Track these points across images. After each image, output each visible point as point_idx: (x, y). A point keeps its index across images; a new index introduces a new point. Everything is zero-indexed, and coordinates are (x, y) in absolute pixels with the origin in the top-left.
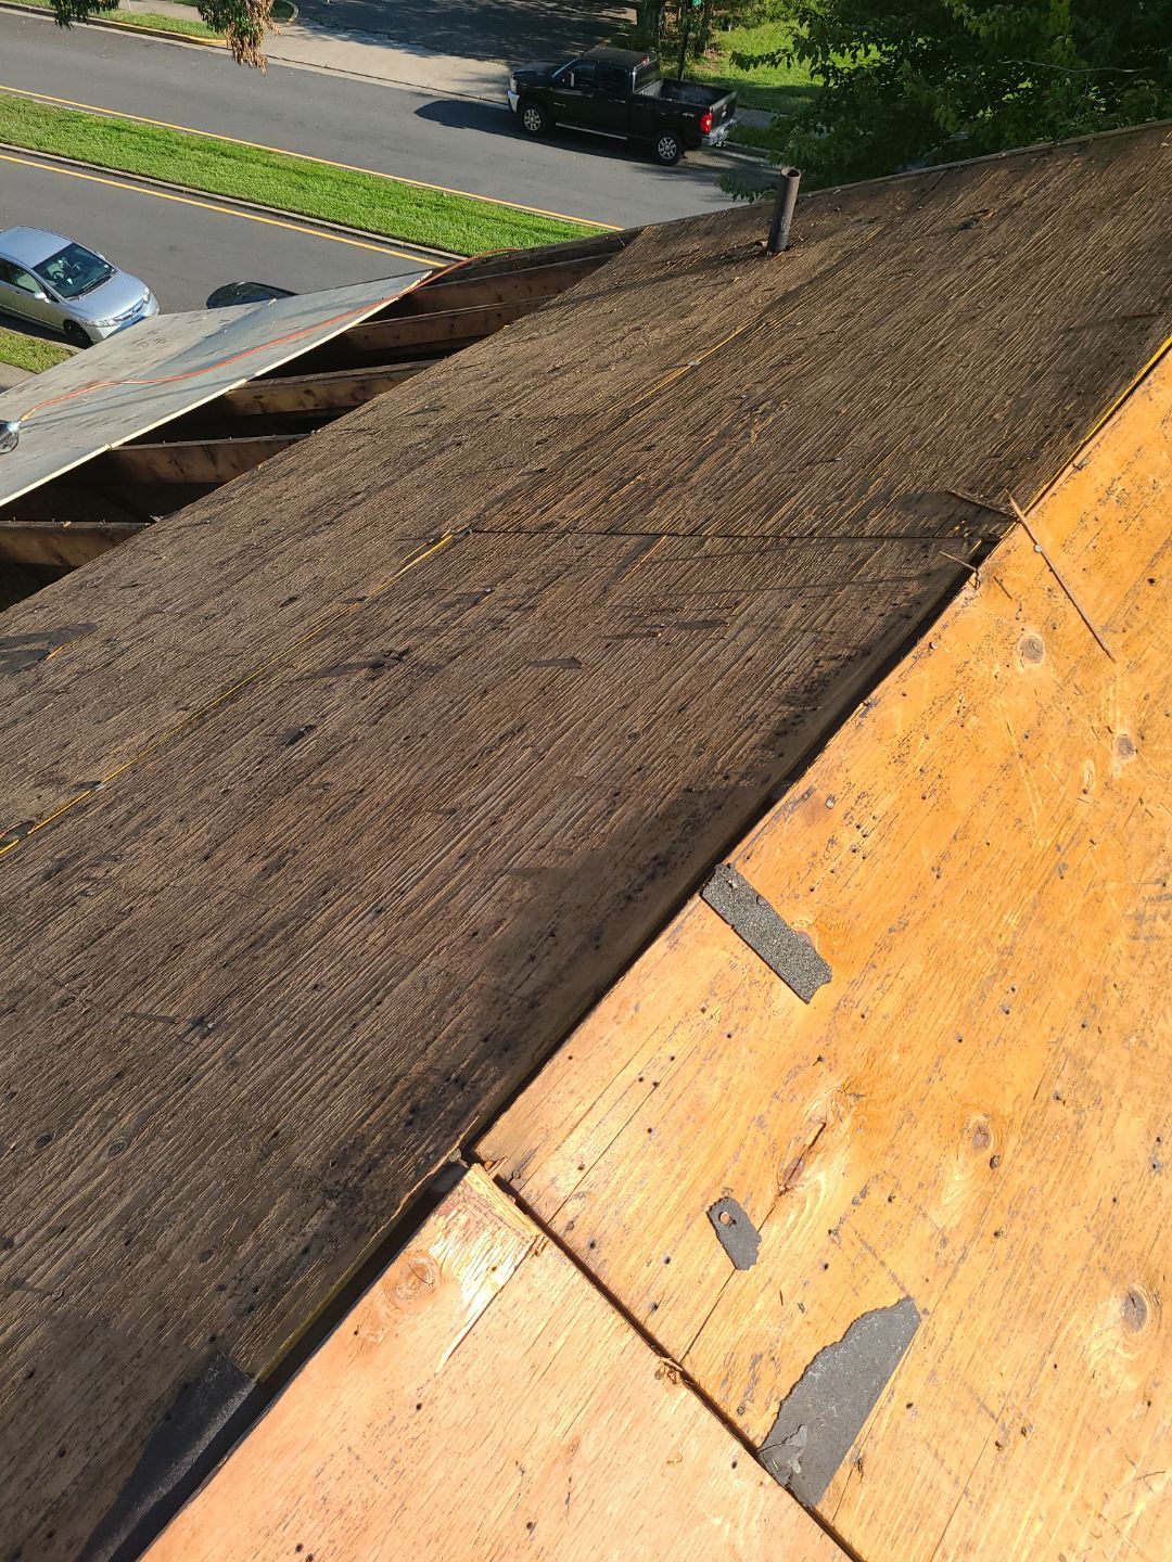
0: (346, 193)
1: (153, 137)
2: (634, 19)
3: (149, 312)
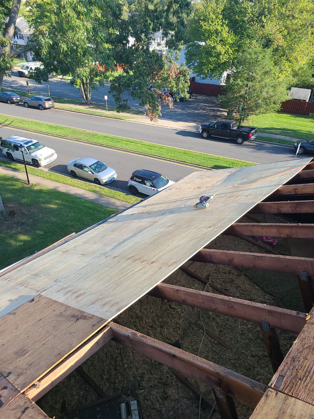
0: (161, 150)
1: (114, 139)
2: (226, 114)
3: (115, 176)
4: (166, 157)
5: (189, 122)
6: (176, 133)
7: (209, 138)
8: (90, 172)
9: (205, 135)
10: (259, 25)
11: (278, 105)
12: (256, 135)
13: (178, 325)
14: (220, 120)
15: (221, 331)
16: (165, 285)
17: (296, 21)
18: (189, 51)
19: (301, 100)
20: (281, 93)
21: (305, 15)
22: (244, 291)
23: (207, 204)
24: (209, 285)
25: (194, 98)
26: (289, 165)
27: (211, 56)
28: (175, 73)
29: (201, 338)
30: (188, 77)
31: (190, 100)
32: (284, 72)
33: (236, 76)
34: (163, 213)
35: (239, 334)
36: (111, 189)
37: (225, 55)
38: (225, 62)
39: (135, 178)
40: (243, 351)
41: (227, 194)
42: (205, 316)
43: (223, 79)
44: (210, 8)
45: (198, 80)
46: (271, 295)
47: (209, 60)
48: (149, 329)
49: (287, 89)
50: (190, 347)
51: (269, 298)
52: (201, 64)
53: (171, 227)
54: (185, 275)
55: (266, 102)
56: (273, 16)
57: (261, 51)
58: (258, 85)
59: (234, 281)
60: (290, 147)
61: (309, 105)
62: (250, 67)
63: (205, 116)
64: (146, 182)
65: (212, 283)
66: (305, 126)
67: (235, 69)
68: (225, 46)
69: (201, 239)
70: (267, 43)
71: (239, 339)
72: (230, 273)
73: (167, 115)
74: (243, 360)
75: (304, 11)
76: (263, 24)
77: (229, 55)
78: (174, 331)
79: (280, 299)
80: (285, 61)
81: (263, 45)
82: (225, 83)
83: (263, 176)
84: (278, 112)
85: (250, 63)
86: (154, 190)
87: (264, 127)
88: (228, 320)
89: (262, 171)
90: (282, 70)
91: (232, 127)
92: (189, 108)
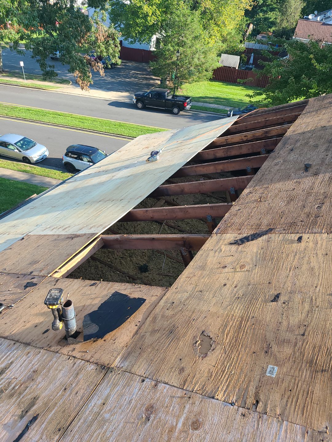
0: (95, 123)
1: (39, 112)
2: (159, 82)
3: (47, 153)
4: (101, 130)
5: (121, 92)
6: (110, 104)
7: (144, 108)
8: (16, 150)
9: (140, 105)
11: (210, 73)
12: (191, 104)
14: (153, 88)
18: (112, 10)
19: (231, 67)
20: (212, 60)
27: (138, 17)
28: (104, 36)
29: (163, 260)
30: (118, 41)
31: (122, 67)
32: (214, 37)
33: (166, 41)
34: (119, 169)
36: (44, 167)
37: (153, 16)
38: (153, 25)
39: (70, 154)
43: (152, 44)
45: (126, 44)
47: (136, 22)
49: (218, 56)
50: (155, 267)
52: (128, 26)
55: (198, 69)
57: (189, 14)
58: (189, 51)
61: (239, 72)
62: (179, 31)
63: (137, 84)
64: (82, 157)
66: (236, 94)
67: (164, 33)
68: (152, 6)
70: (195, 5)
73: (97, 84)
80: (213, 25)
81: (191, 7)
82: (155, 48)
84: (211, 80)
85: (179, 27)
87: (198, 96)
89: (200, 129)
90: (211, 35)
91: (167, 97)
92: (119, 76)
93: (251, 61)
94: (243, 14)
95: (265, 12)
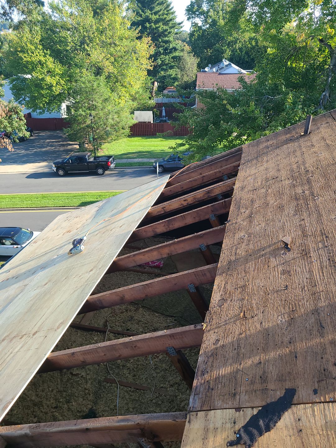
2: (77, 147)
4: (22, 207)
5: (39, 163)
6: (27, 177)
9: (61, 172)
10: (84, 54)
11: (127, 130)
12: (114, 163)
13: (87, 391)
14: (72, 154)
15: (134, 376)
16: (57, 353)
17: (119, 48)
18: (14, 86)
19: (146, 122)
20: (126, 118)
21: (125, 42)
22: (146, 323)
23: (82, 246)
24: (109, 332)
25: (36, 136)
26: (152, 186)
27: (43, 89)
28: (4, 112)
29: (116, 393)
30: (22, 114)
31: (32, 138)
32: (123, 98)
33: (76, 106)
34: (33, 272)
35: (153, 369)
37: (58, 86)
38: (60, 94)
40: (162, 385)
41: (101, 230)
42: (114, 367)
43: (63, 111)
44: (25, 39)
45: (35, 115)
46: (171, 316)
47: (41, 93)
48: (54, 412)
49: (131, 114)
50: (107, 409)
51: (171, 320)
52: (33, 99)
53: (47, 284)
54: (79, 331)
55: (115, 129)
56: (95, 44)
57: (94, 80)
58: (101, 114)
59: (134, 317)
60: (150, 168)
61: (155, 125)
62: (88, 96)
63: (54, 152)
64: (4, 241)
65: (112, 328)
66: (157, 146)
67: (72, 100)
68: (55, 77)
69: (85, 287)
70: (98, 71)
71: (155, 375)
72: (127, 311)
73: (9, 159)
74: (163, 394)
75: (123, 39)
76: (88, 52)
77: (62, 86)
78: (84, 400)
79: (181, 317)
80: (120, 87)
81: (94, 73)
82: (67, 115)
83: (131, 202)
84: (130, 136)
85: (87, 92)
86: (17, 247)
87: (120, 154)
88: (138, 361)
89: (129, 198)
90: (120, 96)
91: (88, 159)
92: (34, 147)
93: (164, 114)
94: (146, 74)
95: (166, 70)
